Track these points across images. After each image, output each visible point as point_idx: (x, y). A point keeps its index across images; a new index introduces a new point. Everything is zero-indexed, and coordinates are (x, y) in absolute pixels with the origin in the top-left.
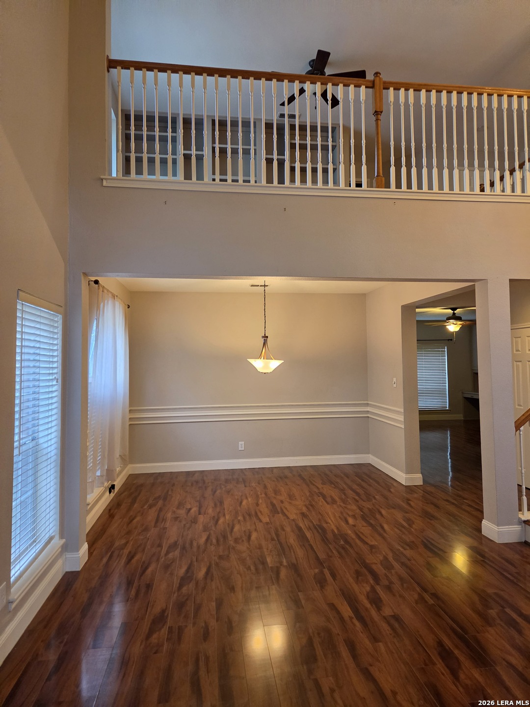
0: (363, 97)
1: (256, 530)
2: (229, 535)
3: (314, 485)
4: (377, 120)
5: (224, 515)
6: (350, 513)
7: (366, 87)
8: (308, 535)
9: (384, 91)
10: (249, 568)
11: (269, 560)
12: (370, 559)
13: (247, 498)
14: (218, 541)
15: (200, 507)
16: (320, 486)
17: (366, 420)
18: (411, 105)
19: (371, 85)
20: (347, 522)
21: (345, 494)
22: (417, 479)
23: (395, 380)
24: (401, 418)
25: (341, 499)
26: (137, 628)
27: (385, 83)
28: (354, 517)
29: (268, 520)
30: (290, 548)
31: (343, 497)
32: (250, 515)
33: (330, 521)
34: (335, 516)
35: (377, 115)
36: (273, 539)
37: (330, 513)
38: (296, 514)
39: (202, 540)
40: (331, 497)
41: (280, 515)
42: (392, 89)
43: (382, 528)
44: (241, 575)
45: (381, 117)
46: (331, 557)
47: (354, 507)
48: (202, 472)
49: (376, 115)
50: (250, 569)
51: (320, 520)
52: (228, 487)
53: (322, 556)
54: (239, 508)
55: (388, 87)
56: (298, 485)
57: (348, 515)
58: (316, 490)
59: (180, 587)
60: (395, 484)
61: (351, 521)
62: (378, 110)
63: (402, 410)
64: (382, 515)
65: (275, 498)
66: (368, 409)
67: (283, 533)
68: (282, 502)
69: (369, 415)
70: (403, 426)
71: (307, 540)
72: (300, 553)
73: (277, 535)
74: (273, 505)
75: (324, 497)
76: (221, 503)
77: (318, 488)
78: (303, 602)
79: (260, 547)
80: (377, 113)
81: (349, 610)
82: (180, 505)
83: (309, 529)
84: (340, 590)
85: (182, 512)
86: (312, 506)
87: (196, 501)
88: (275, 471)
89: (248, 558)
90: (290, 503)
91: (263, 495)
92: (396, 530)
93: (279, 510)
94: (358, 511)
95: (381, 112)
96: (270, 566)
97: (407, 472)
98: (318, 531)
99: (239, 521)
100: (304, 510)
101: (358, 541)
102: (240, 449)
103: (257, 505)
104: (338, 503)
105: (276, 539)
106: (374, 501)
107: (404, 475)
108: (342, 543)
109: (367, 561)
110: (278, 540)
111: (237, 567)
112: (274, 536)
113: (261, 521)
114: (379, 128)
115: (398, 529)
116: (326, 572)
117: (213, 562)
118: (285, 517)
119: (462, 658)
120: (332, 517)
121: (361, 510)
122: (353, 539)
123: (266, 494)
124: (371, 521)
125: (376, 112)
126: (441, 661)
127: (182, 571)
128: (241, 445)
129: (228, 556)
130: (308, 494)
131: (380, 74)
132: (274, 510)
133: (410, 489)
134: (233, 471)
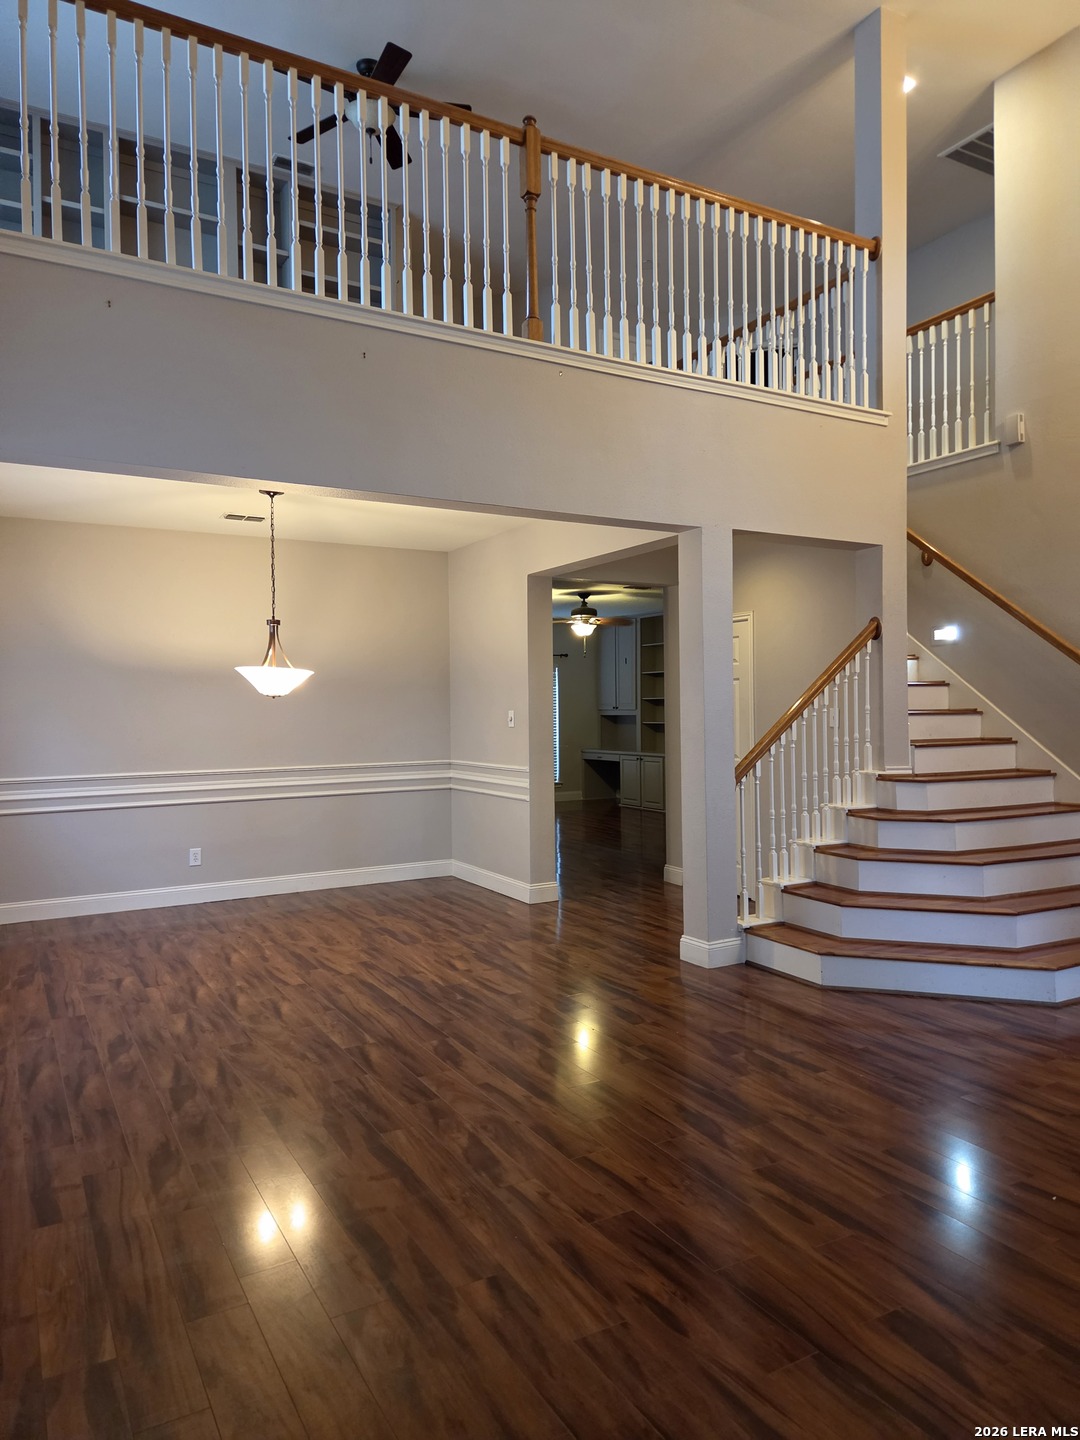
0: (504, 158)
1: (284, 998)
2: (233, 1013)
3: (362, 917)
4: (530, 209)
5: (203, 983)
6: (454, 954)
7: (512, 141)
8: (392, 993)
9: (543, 156)
10: (304, 1057)
11: (336, 1039)
12: (519, 1014)
13: (235, 950)
14: (214, 1025)
15: (141, 975)
16: (376, 918)
17: (445, 794)
18: (587, 194)
19: (520, 139)
20: (453, 967)
21: (429, 926)
22: (552, 890)
23: (511, 714)
24: (525, 783)
25: (426, 934)
26: (122, 1181)
27: (544, 140)
28: (461, 957)
29: (300, 981)
30: (368, 1016)
31: (428, 930)
32: (258, 977)
33: (422, 970)
34: (427, 962)
35: (531, 199)
36: (326, 1009)
37: (416, 958)
38: (352, 965)
39: (180, 1026)
40: (405, 933)
41: (321, 970)
42: (555, 155)
43: (520, 968)
44: (294, 1069)
45: (536, 205)
46: (450, 1020)
47: (456, 945)
48: (107, 916)
49: (528, 199)
50: (308, 1058)
51: (402, 970)
52: (183, 937)
53: (434, 1021)
54: (228, 968)
55: (549, 150)
56: (332, 920)
57: (451, 957)
58: (369, 924)
59: (177, 1105)
60: (511, 903)
61: (459, 964)
62: (533, 191)
63: (526, 768)
64: (511, 951)
65: (295, 945)
66: (452, 774)
67: (342, 996)
68: (313, 949)
69: (452, 786)
70: (527, 798)
71: (394, 1001)
72: (391, 1021)
73: (333, 1002)
74: (299, 957)
75: (393, 935)
76: (185, 963)
77: (373, 922)
78: (433, 1089)
79: (309, 1023)
80: (530, 196)
81: (519, 1087)
82: (91, 976)
83: (389, 985)
84: (491, 1063)
85: (103, 988)
86: (375, 950)
87: (126, 967)
88: (270, 901)
89: (293, 1043)
90: (330, 950)
91: (269, 943)
92: (542, 968)
93: (314, 962)
94: (465, 949)
95: (538, 196)
96: (343, 1047)
97: (533, 882)
98: (408, 987)
99: (241, 989)
100: (364, 957)
101: (485, 992)
102: (192, 863)
103: (265, 959)
104: (423, 942)
105: (332, 1007)
106: (486, 931)
107: (528, 886)
108: (459, 997)
109: (515, 1018)
110: (338, 1008)
111: (278, 1058)
112: (326, 1002)
113: (286, 984)
114: (534, 226)
115: (545, 966)
116: (452, 1041)
117: (223, 1057)
118: (333, 973)
119: (719, 1119)
120: (422, 962)
121: (469, 946)
122: (476, 990)
123: (272, 940)
124: (495, 961)
125: (528, 193)
126: (692, 1129)
127: (166, 1079)
128: (195, 856)
129: (250, 1045)
130: (359, 933)
131: (535, 121)
132: (302, 962)
133: (540, 909)
134: (179, 911)
